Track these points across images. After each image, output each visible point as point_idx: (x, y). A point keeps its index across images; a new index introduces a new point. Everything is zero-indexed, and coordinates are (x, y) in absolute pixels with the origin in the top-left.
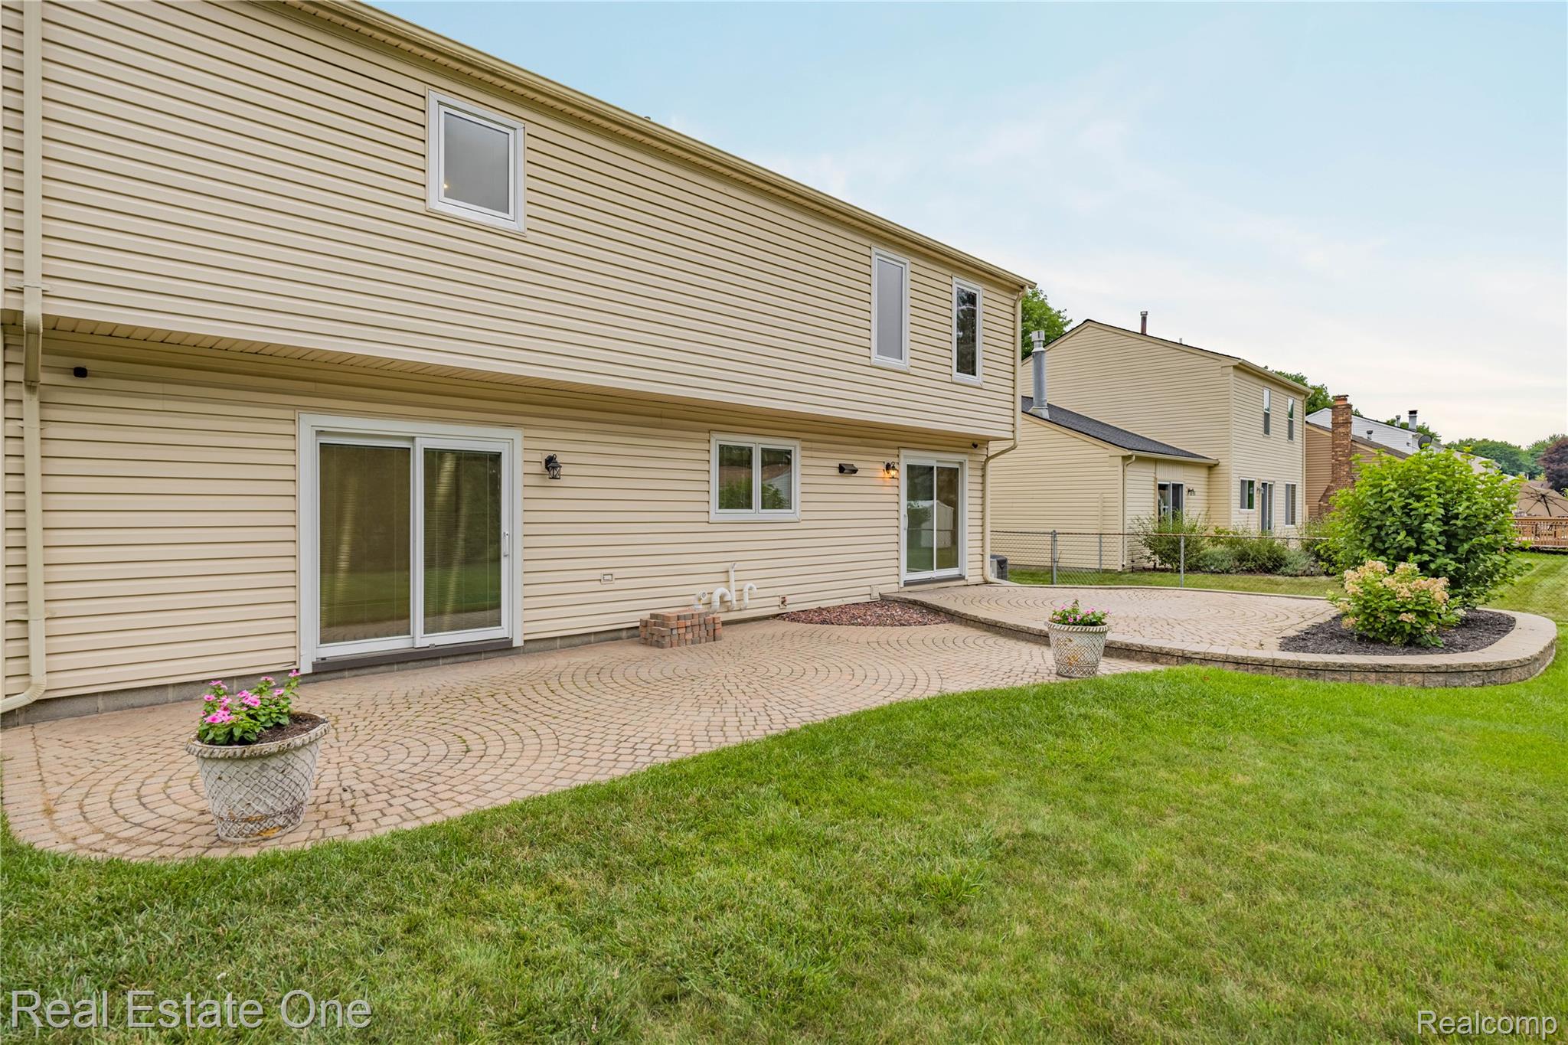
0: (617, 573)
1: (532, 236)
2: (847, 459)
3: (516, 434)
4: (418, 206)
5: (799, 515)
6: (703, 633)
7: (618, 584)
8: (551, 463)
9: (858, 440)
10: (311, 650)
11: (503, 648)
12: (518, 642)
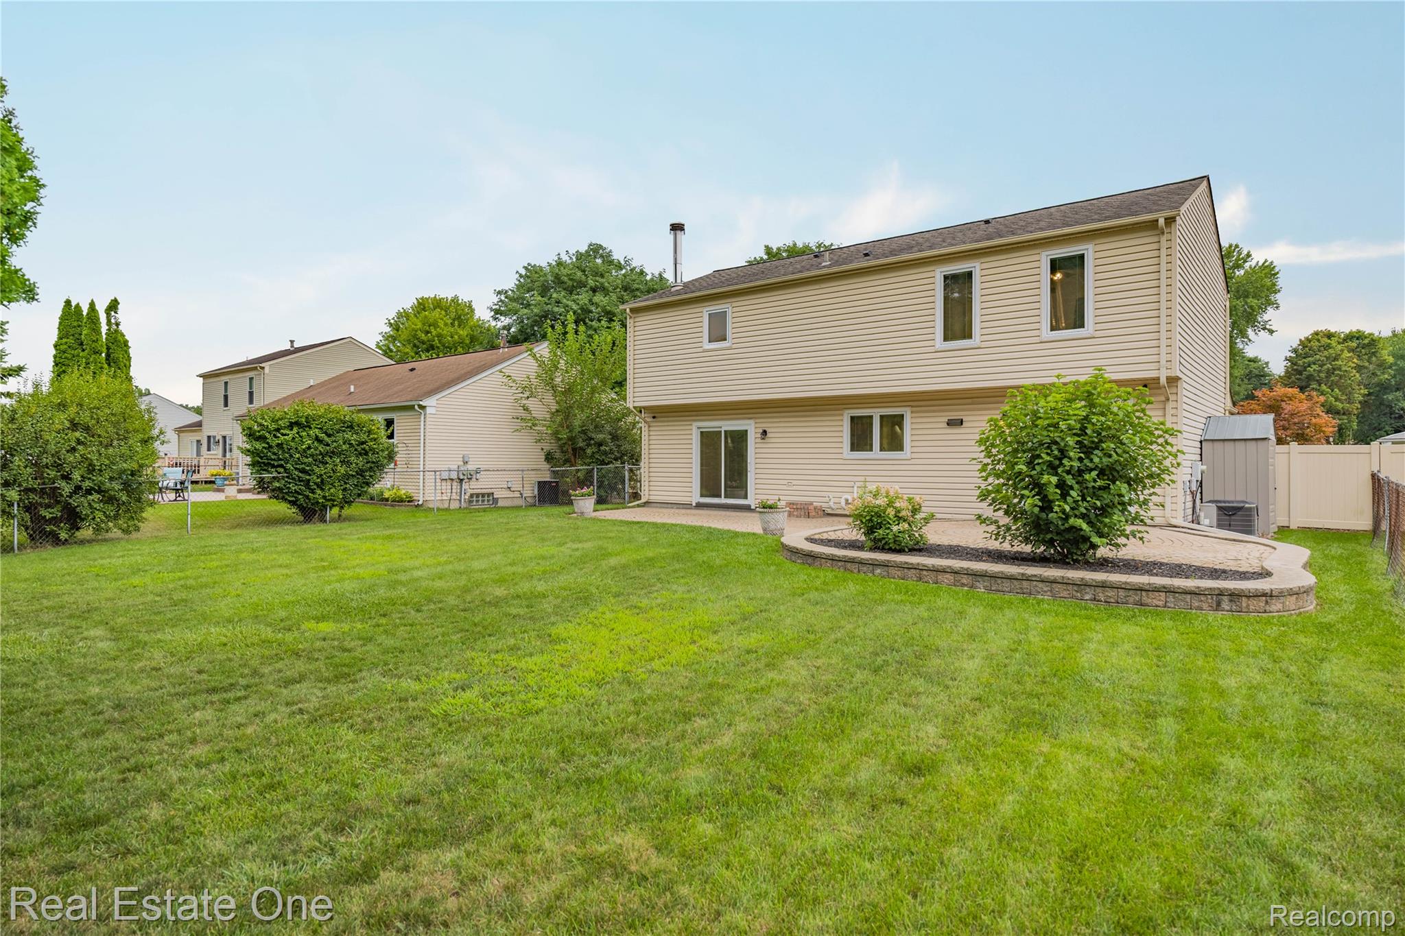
0: (794, 482)
1: (735, 346)
2: (955, 415)
3: (752, 422)
4: (700, 350)
5: (908, 455)
6: (802, 513)
7: (795, 488)
8: (765, 433)
9: (970, 401)
10: (696, 498)
11: (747, 508)
12: (753, 507)
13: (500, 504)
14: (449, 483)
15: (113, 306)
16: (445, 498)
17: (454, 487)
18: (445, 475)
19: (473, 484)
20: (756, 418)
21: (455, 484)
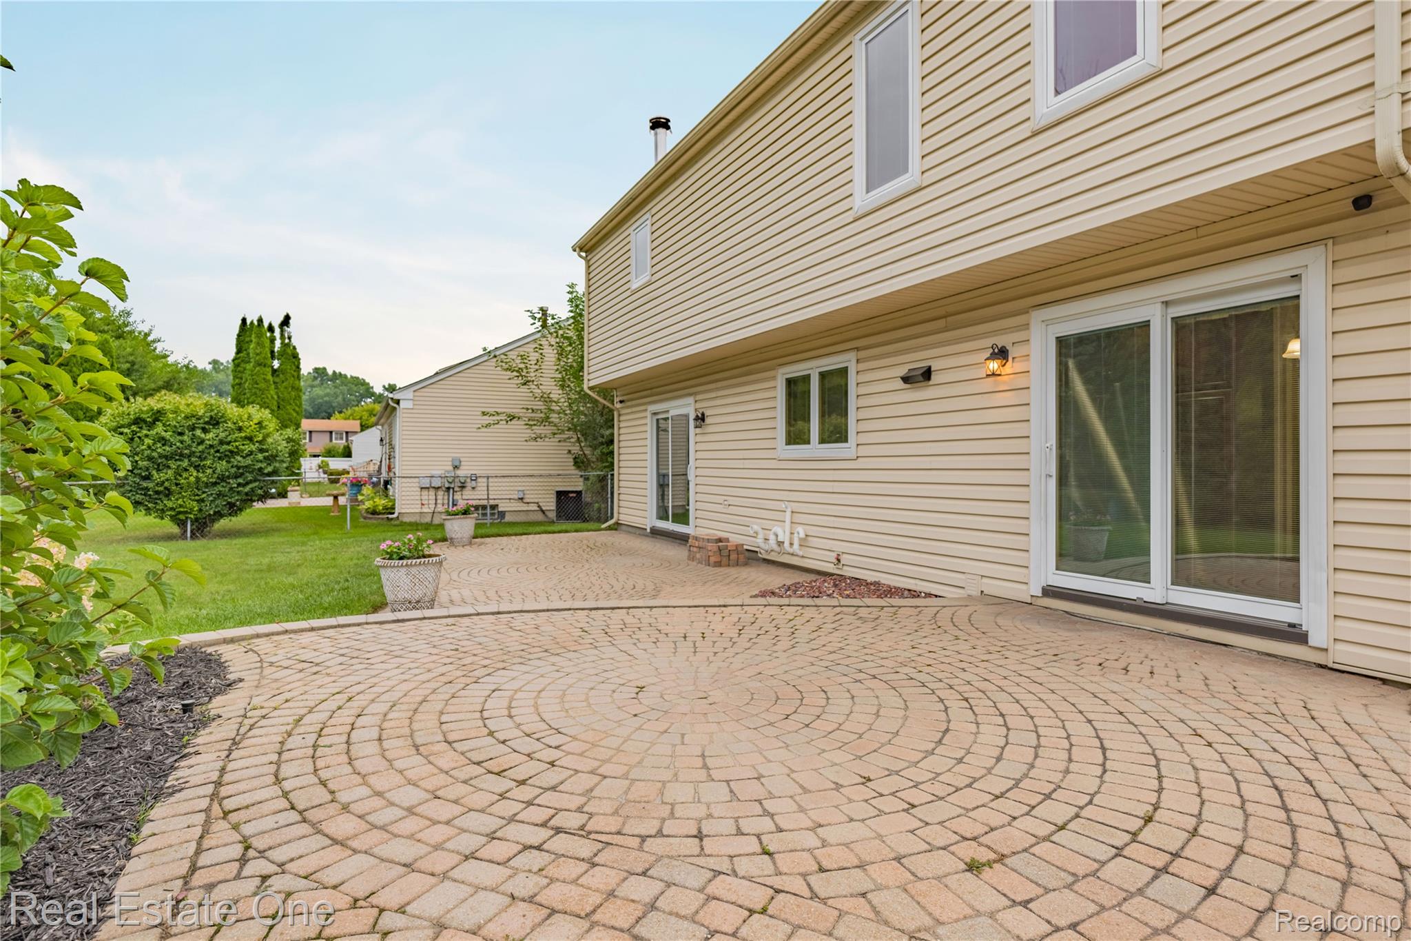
0: (730, 500)
1: (654, 278)
2: (917, 360)
3: (692, 400)
4: (628, 293)
5: (853, 451)
7: (731, 509)
8: (703, 417)
10: (655, 521)
13: (508, 518)
14: (432, 492)
15: (286, 321)
16: (425, 510)
17: (440, 497)
18: (426, 483)
19: (468, 493)
20: (695, 394)
21: (440, 493)
